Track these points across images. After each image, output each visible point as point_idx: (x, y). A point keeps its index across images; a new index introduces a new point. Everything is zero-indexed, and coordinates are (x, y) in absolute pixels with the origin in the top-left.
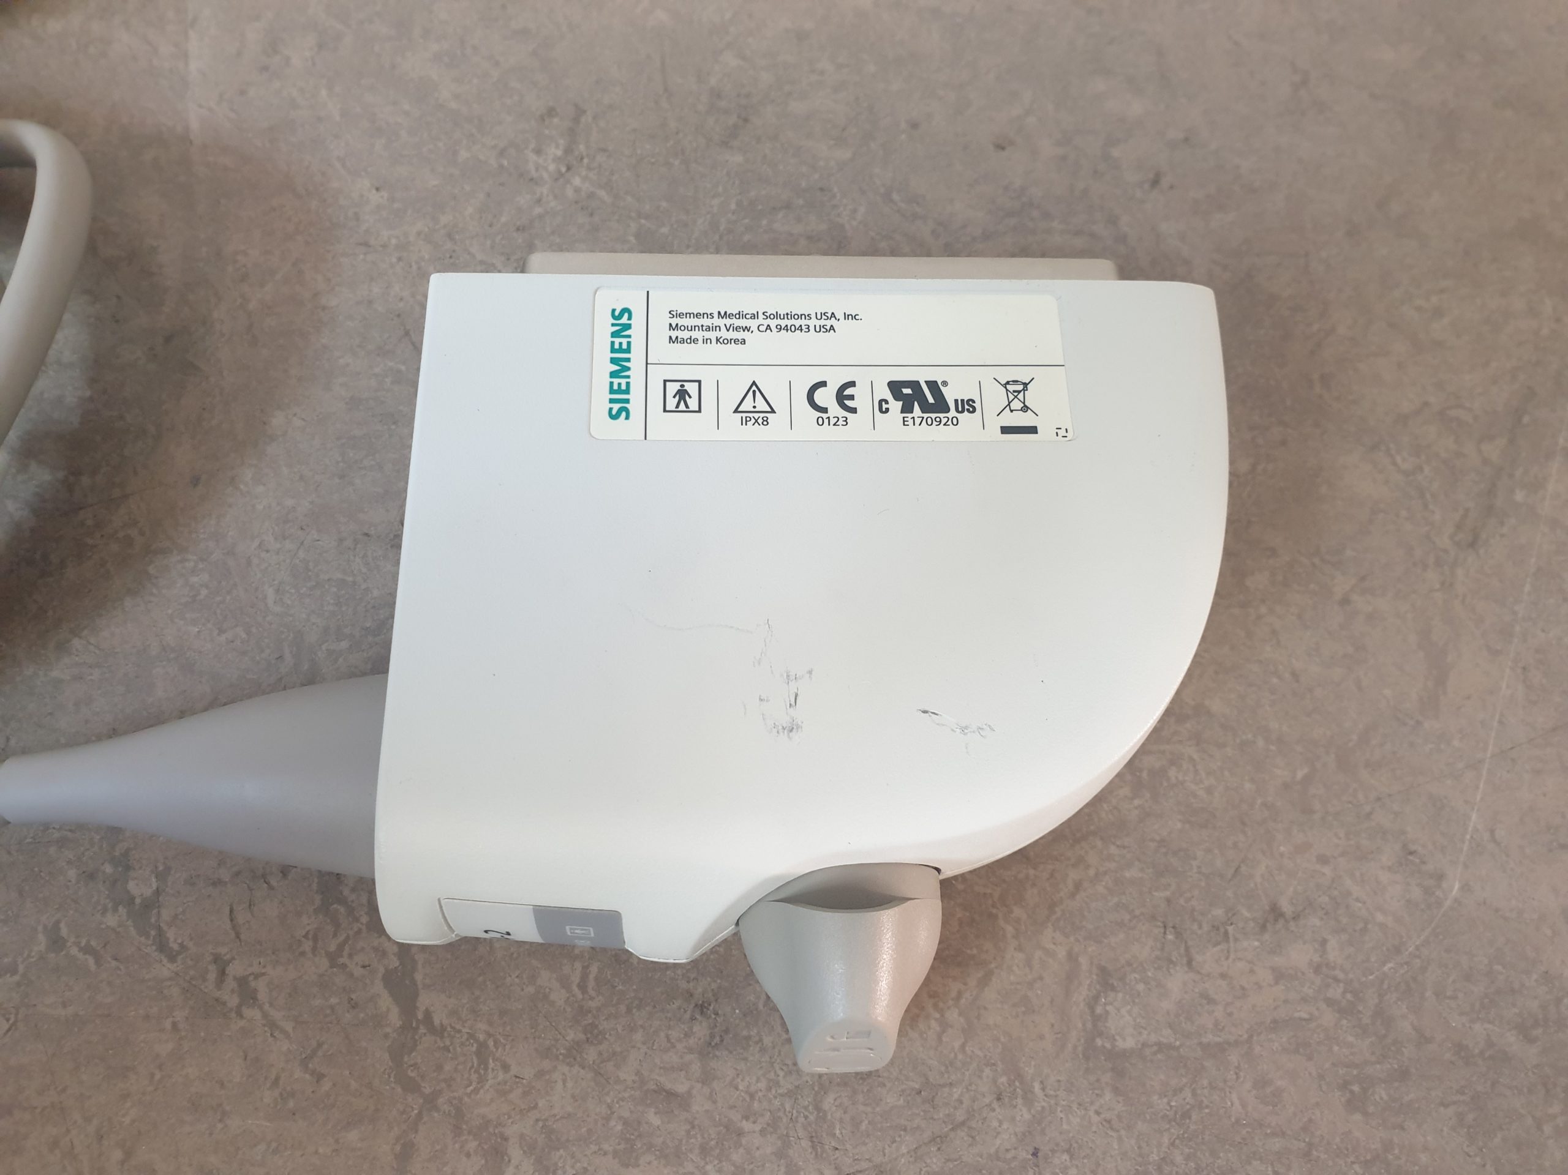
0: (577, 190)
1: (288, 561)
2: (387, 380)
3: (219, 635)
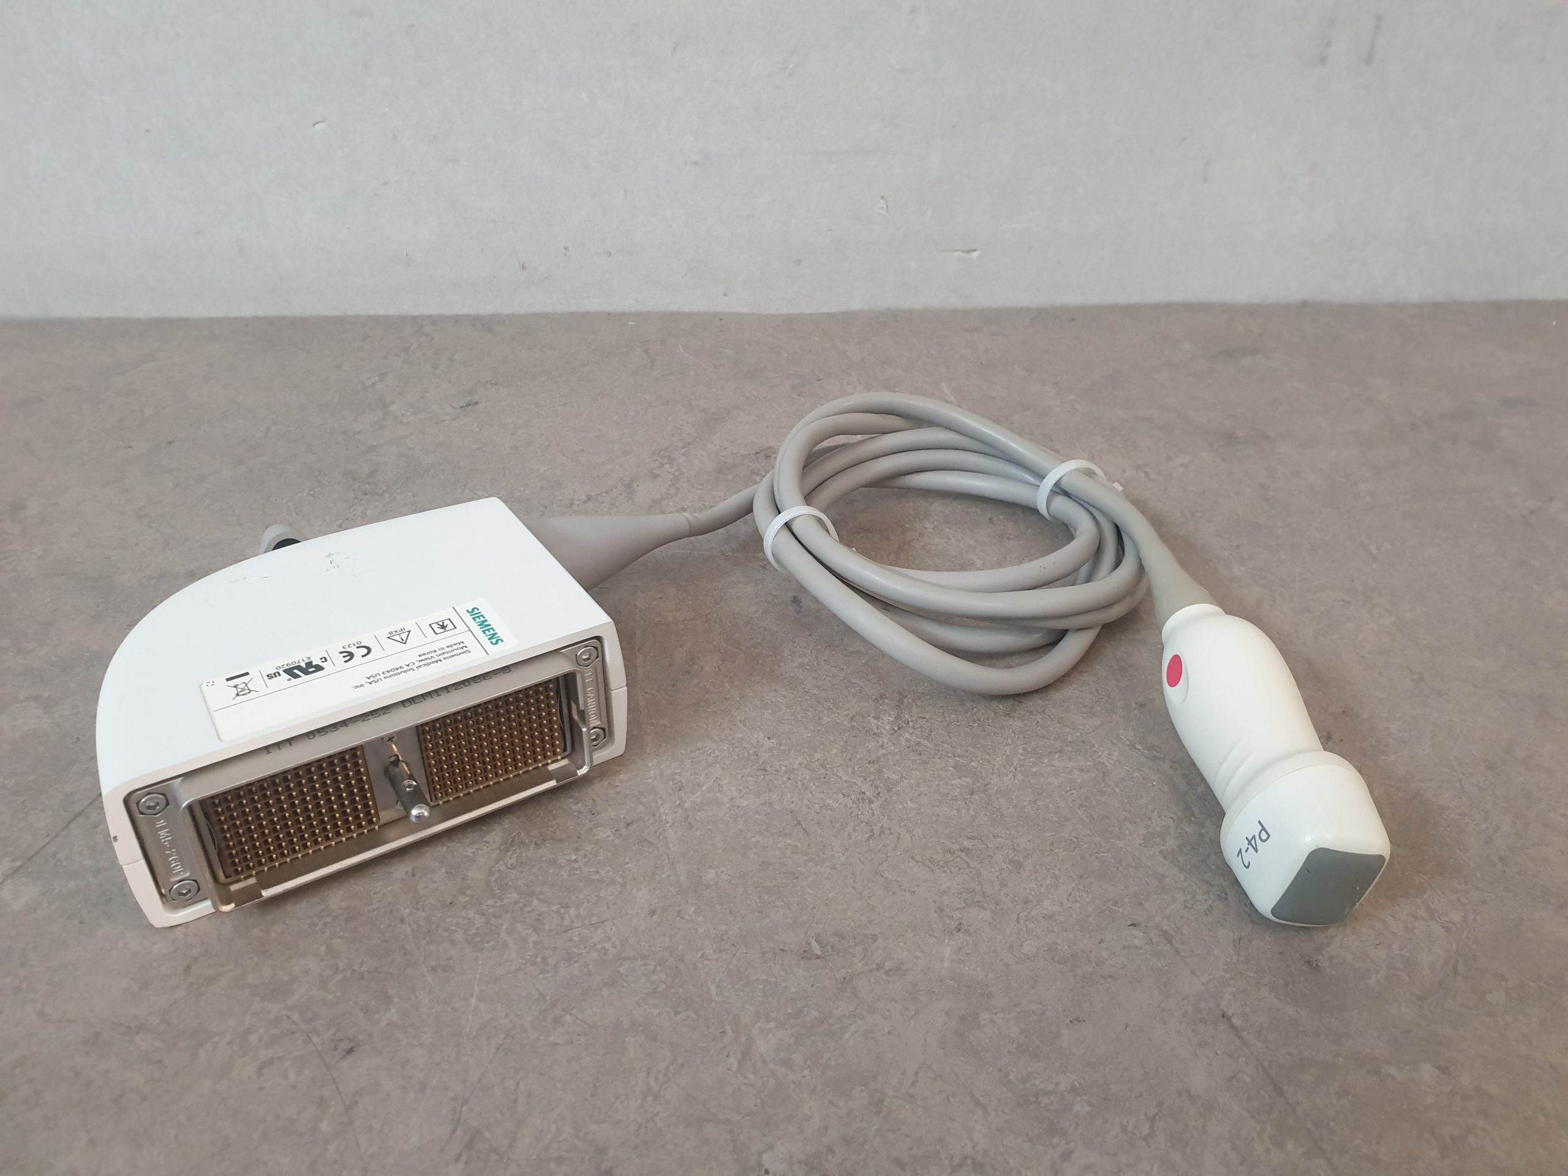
0: (907, 740)
1: (725, 967)
2: (787, 851)
3: (675, 1015)
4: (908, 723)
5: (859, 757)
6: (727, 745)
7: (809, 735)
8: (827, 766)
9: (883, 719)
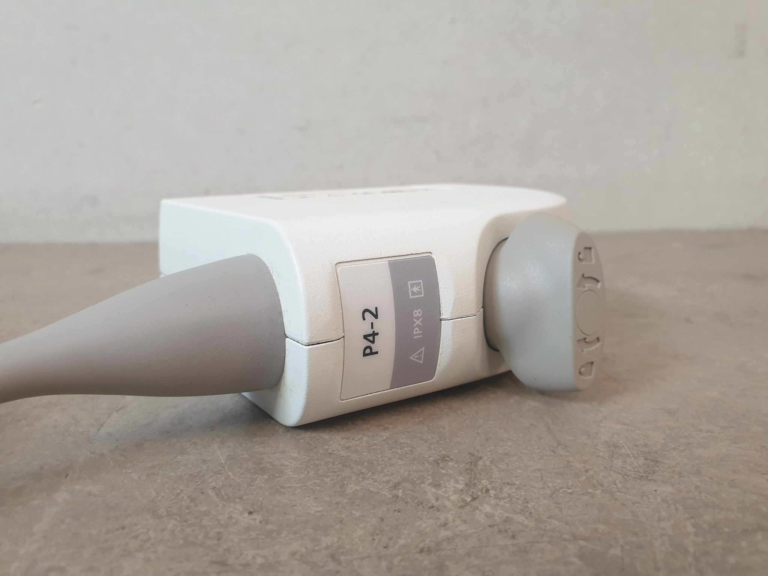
4: (487, 491)
5: (402, 542)
6: (175, 522)
7: (320, 509)
8: (342, 558)
9: (445, 487)
